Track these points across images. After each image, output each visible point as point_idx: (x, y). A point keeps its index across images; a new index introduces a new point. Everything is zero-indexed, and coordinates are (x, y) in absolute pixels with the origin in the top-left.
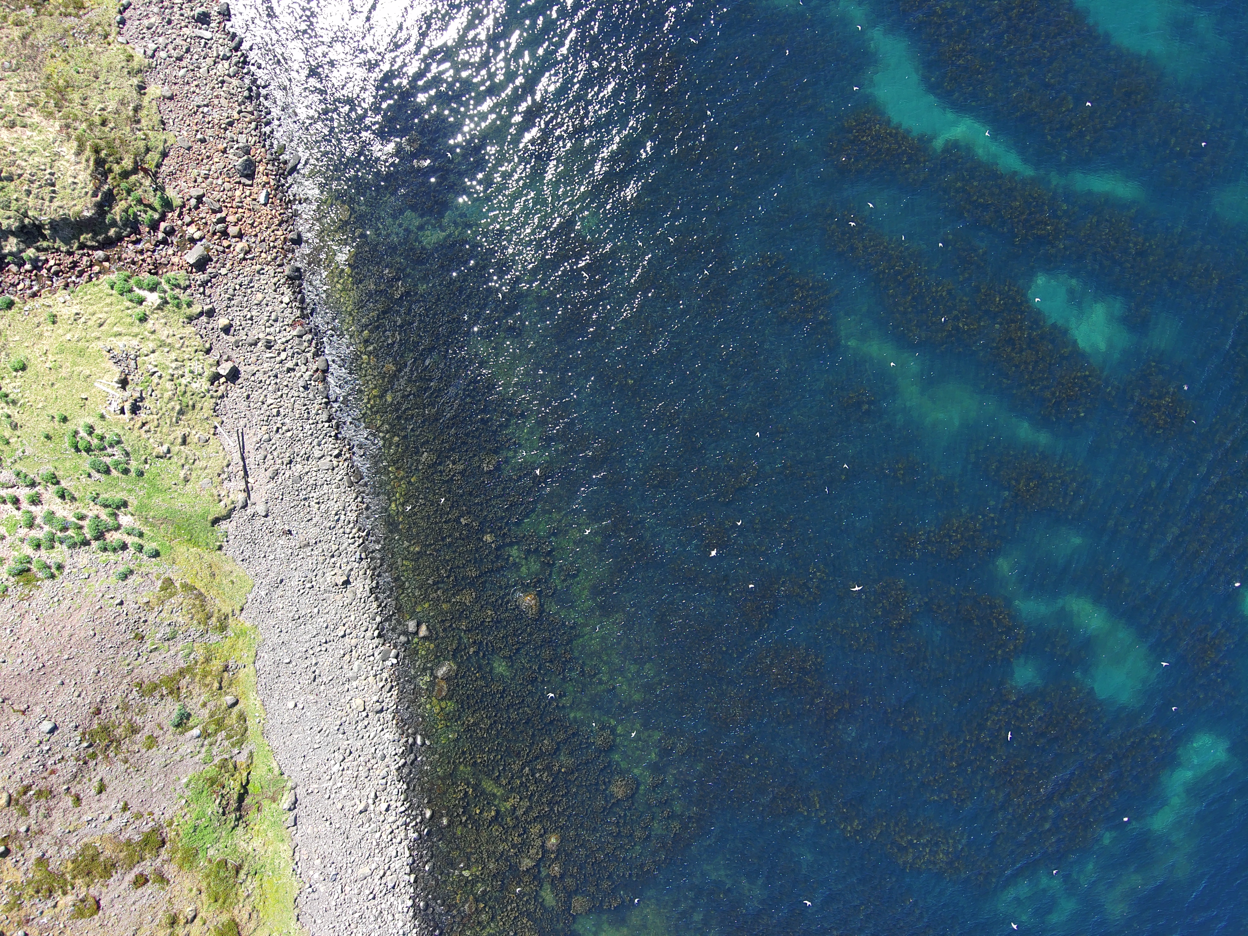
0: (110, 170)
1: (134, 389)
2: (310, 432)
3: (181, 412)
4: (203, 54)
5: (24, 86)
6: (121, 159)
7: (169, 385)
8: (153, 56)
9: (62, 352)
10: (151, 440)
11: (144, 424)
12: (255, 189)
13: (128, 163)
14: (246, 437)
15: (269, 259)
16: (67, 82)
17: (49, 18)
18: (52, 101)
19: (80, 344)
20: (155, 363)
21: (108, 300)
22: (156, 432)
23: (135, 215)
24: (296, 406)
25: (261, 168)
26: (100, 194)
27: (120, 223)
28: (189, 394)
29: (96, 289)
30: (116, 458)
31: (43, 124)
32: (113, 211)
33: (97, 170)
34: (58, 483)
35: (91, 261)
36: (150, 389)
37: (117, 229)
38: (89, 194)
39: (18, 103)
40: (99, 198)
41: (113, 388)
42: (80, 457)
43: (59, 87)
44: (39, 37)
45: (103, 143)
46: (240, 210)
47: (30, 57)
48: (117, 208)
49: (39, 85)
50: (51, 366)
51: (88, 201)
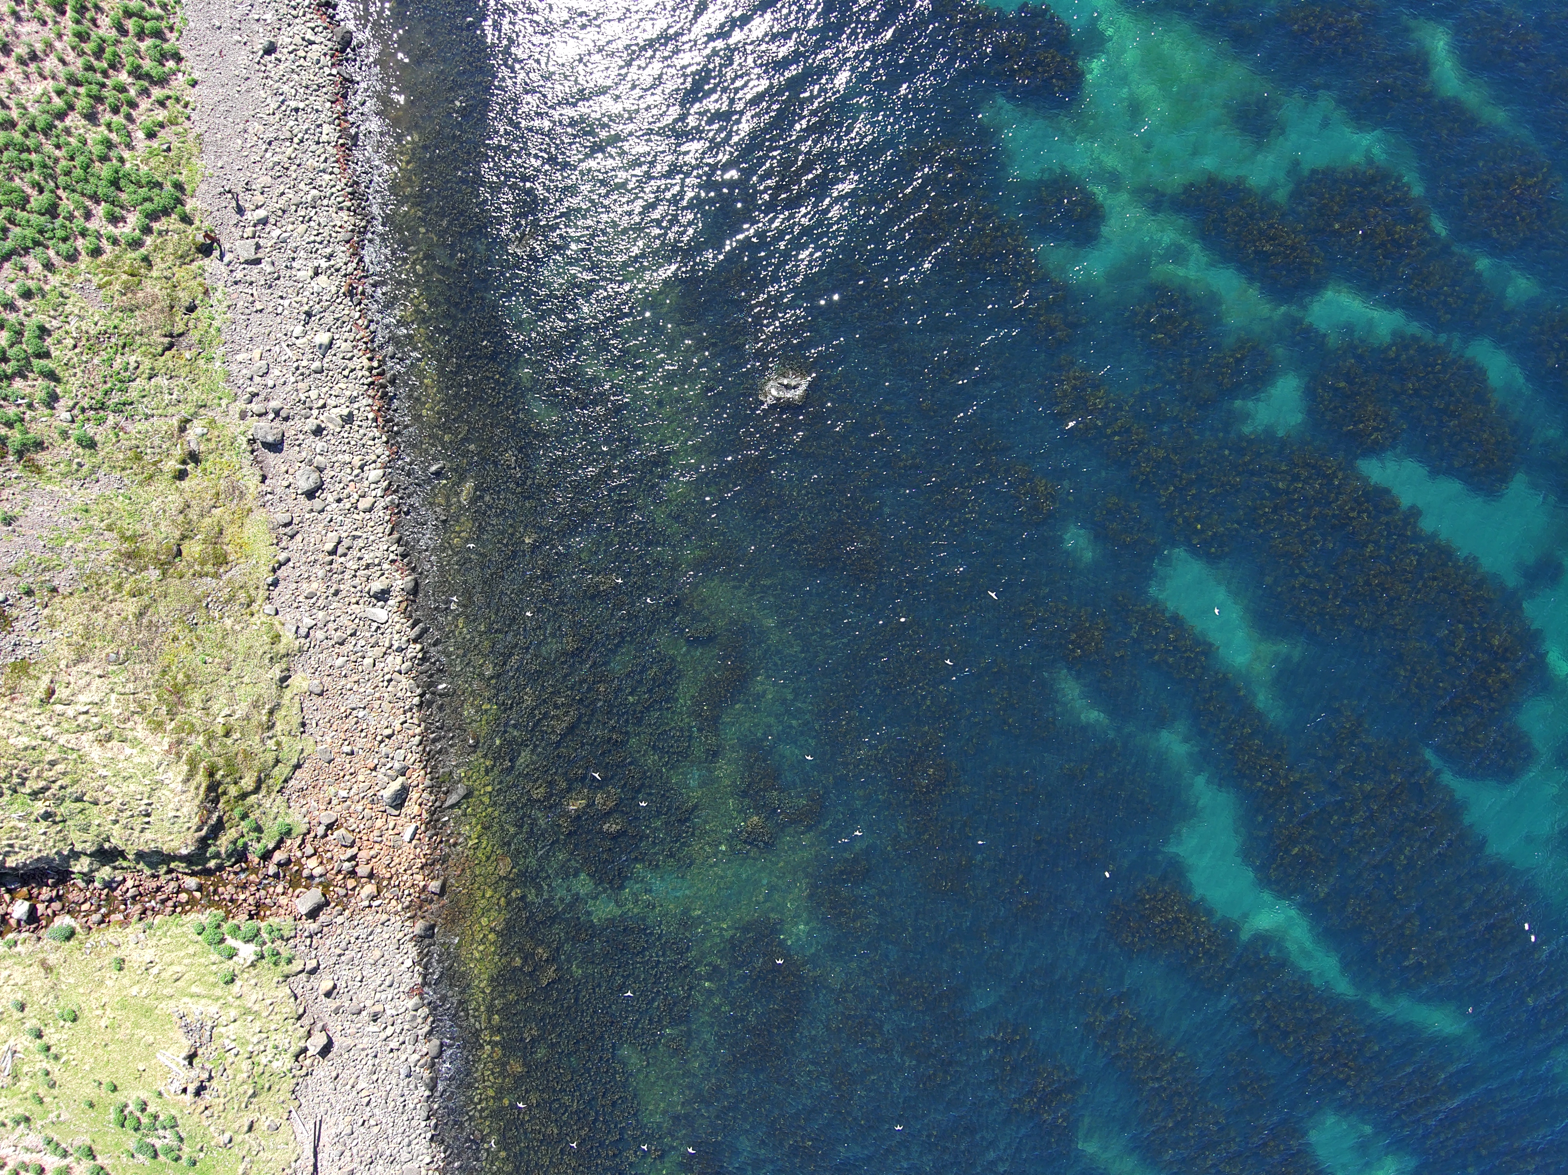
0: (224, 793)
1: (203, 1068)
2: (401, 1130)
3: (254, 1095)
4: (372, 640)
5: (131, 686)
6: (241, 778)
7: (245, 1065)
8: (307, 636)
9: (124, 1007)
10: (212, 1129)
11: (206, 1108)
12: (401, 820)
13: (248, 783)
14: (323, 1125)
15: (399, 908)
16: (188, 676)
17: (178, 582)
18: (164, 708)
19: (147, 1001)
20: (233, 1037)
21: (191, 950)
22: (219, 1117)
23: (245, 845)
24: (392, 1095)
25: (414, 795)
26: (206, 828)
27: (224, 856)
28: (267, 1074)
29: (179, 930)
30: (166, 1141)
31: (148, 741)
32: (218, 843)
33: (207, 796)
34: (94, 1158)
35: (180, 886)
36: (221, 1068)
37: (219, 861)
38: (192, 830)
39: (120, 710)
40: (203, 833)
41: (178, 1064)
42: (125, 1133)
43: (175, 685)
44: (162, 611)
45: (221, 762)
46: (377, 846)
47: (145, 644)
48: (224, 838)
49: (151, 683)
50: (108, 1023)
51: (189, 837)
